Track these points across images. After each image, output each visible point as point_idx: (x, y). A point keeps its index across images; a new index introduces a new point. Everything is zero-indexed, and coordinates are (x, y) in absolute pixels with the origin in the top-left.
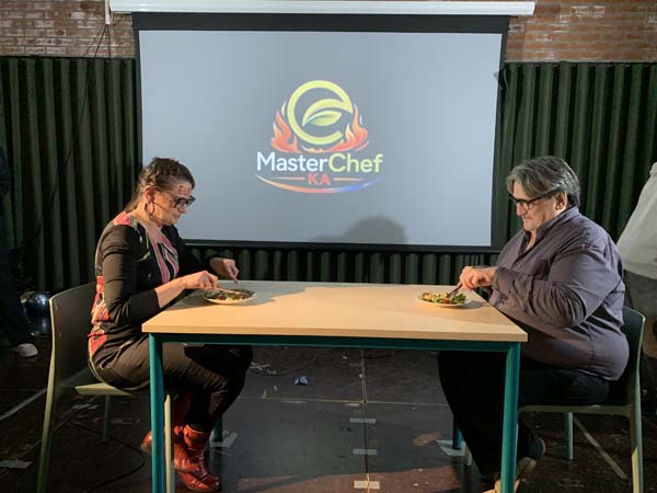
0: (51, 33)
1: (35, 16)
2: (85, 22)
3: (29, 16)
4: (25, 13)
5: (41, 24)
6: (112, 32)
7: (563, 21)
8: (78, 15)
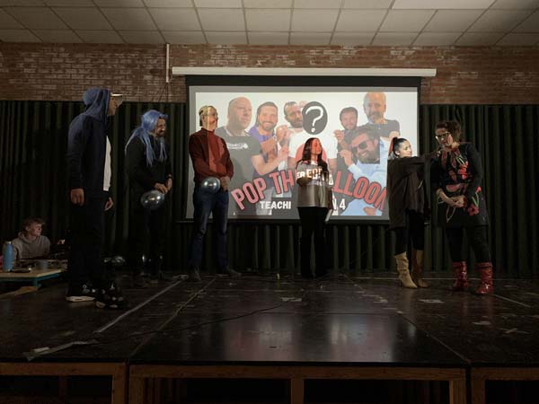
0: (130, 89)
1: (120, 78)
2: (152, 81)
3: (116, 78)
4: (113, 76)
5: (123, 82)
6: (169, 87)
7: (453, 81)
8: (148, 77)
